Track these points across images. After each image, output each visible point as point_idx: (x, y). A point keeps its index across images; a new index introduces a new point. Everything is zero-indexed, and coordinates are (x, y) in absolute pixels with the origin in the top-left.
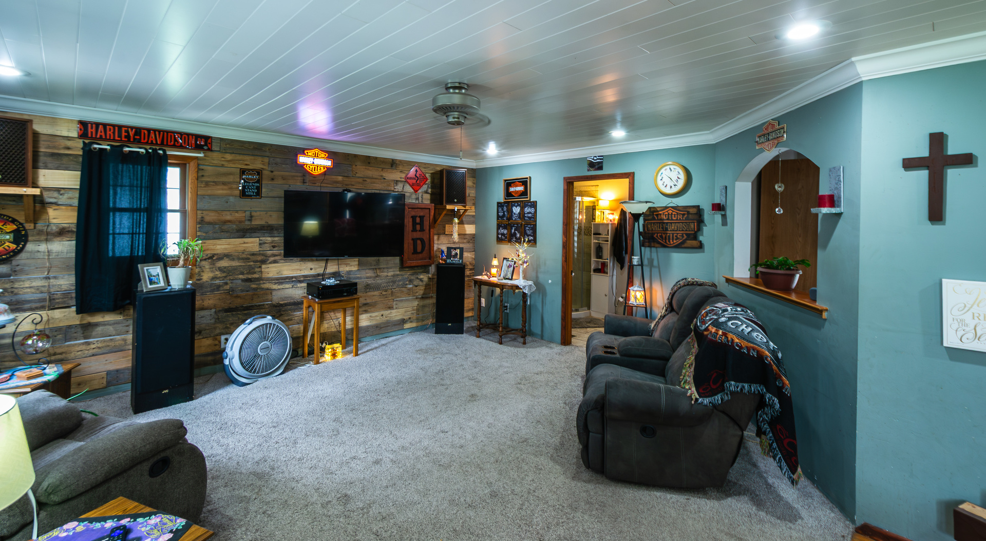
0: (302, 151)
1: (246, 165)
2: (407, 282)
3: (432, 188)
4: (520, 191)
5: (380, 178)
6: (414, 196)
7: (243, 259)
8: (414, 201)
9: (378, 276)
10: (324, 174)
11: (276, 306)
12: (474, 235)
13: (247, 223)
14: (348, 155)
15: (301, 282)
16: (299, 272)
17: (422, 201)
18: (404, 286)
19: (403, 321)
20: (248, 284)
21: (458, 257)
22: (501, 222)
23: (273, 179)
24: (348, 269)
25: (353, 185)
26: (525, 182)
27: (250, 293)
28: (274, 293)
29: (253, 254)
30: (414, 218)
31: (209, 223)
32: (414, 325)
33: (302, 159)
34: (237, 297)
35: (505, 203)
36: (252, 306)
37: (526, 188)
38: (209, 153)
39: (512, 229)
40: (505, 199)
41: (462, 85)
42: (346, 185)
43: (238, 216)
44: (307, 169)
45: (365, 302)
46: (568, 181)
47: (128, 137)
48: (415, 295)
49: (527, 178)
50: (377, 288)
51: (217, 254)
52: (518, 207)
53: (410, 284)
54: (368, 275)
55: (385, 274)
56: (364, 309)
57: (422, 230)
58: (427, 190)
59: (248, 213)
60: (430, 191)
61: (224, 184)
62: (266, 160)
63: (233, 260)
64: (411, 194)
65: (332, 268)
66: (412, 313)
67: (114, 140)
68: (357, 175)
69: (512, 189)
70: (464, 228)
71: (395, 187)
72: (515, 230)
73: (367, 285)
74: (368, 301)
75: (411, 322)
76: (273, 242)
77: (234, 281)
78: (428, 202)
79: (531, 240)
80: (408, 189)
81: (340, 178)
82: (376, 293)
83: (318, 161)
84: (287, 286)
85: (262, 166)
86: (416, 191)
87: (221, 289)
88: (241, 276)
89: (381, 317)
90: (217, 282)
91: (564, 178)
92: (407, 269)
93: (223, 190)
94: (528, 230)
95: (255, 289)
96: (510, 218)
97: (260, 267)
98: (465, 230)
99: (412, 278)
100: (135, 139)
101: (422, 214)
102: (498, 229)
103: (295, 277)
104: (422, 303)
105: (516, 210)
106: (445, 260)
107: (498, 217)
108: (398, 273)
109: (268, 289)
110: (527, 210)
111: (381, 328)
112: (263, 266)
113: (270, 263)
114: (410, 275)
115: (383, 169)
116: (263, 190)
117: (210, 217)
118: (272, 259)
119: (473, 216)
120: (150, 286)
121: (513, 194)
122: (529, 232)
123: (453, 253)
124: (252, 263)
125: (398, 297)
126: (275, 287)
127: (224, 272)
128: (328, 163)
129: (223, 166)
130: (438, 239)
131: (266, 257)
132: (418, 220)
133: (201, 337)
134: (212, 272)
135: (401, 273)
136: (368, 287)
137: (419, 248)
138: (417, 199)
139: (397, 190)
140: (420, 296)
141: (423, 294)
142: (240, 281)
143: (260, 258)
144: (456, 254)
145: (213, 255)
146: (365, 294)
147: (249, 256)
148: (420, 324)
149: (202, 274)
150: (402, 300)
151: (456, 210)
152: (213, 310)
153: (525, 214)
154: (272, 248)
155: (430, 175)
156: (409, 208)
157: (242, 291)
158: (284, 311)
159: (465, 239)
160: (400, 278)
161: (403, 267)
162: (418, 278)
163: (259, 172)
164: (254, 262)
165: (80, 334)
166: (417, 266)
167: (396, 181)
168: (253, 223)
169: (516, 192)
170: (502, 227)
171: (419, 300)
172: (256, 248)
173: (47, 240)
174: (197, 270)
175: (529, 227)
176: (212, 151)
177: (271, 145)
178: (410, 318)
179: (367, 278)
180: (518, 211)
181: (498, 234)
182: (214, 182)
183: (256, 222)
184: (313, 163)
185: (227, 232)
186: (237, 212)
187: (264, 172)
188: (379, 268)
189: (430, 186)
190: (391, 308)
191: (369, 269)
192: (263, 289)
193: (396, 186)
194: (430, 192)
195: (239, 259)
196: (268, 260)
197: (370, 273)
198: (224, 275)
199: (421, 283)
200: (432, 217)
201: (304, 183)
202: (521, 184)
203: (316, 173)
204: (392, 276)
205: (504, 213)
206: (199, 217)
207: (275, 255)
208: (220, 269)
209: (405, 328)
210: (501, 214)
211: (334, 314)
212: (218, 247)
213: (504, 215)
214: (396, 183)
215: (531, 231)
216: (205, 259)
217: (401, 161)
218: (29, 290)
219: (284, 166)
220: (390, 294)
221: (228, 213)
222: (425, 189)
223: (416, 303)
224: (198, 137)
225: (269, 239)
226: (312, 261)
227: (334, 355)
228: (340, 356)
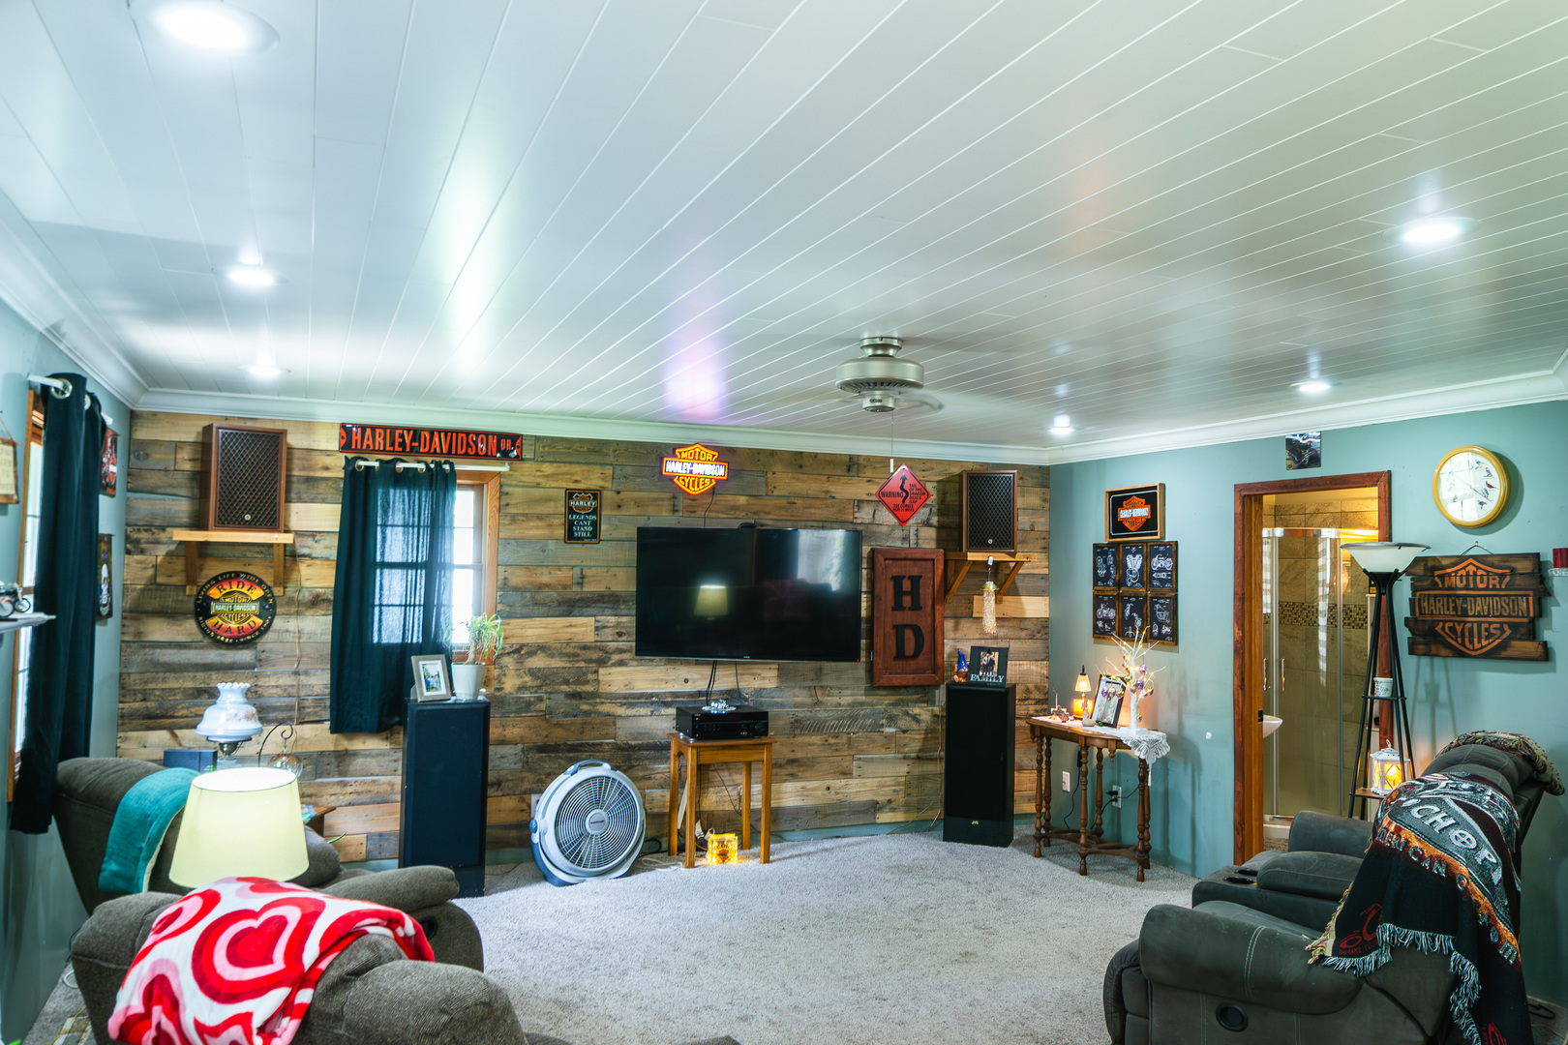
0: (671, 450)
1: (576, 481)
2: (884, 721)
3: (940, 513)
4: (1141, 517)
5: (823, 495)
6: (898, 533)
7: (567, 655)
8: (898, 544)
9: (818, 703)
10: (713, 491)
11: (622, 749)
12: (1047, 620)
13: (576, 589)
14: (759, 451)
15: (667, 705)
16: (663, 685)
17: (917, 543)
18: (876, 727)
19: (875, 807)
20: (575, 702)
21: (995, 669)
22: (1103, 591)
23: (619, 506)
24: (756, 684)
25: (768, 513)
26: (1150, 497)
27: (579, 719)
28: (620, 723)
29: (585, 648)
30: (897, 580)
31: (516, 589)
32: (900, 817)
33: (672, 467)
34: (557, 725)
35: (1110, 545)
36: (582, 745)
37: (1153, 511)
38: (517, 464)
39: (1125, 607)
40: (1111, 537)
42: (754, 513)
43: (563, 575)
44: (680, 483)
45: (792, 756)
46: (1244, 493)
47: (403, 444)
48: (901, 750)
49: (1155, 488)
50: (817, 727)
51: (527, 645)
52: (1138, 556)
53: (890, 726)
54: (798, 699)
55: (835, 699)
56: (790, 770)
57: (916, 606)
58: (929, 519)
59: (577, 571)
60: (934, 520)
61: (540, 517)
62: (609, 471)
63: (552, 656)
64: (893, 528)
65: (725, 679)
66: (895, 791)
67: (384, 451)
68: (776, 493)
69: (1124, 514)
70: (1021, 603)
71: (856, 515)
72: (1131, 612)
73: (796, 721)
74: (799, 755)
75: (893, 810)
76: (619, 624)
77: (552, 696)
78: (933, 545)
79: (1166, 635)
80: (886, 517)
81: (742, 500)
82: (816, 739)
83: (699, 469)
84: (643, 711)
85: (602, 483)
86: (903, 522)
87: (533, 708)
88: (564, 688)
89: (827, 792)
90: (526, 695)
91: (1236, 486)
92: (884, 693)
93: (537, 528)
94: (1160, 610)
95: (587, 713)
96: (1120, 583)
97: (596, 672)
98: (1023, 610)
99: (895, 711)
100: (412, 448)
101: (915, 572)
102: (1096, 607)
103: (657, 695)
104: (918, 769)
105: (1134, 563)
107: (1096, 579)
108: (863, 698)
109: (608, 715)
110: (1158, 562)
111: (826, 815)
112: (602, 671)
113: (614, 665)
114: (889, 704)
115: (829, 477)
116: (604, 527)
117: (518, 578)
118: (616, 657)
119: (1044, 577)
121: (1127, 525)
122: (1162, 616)
123: (985, 659)
124: (582, 664)
125: (863, 752)
126: (621, 711)
127: (538, 678)
128: (720, 471)
129: (538, 485)
130: (956, 628)
131: (607, 653)
132: (907, 585)
133: (499, 793)
134: (518, 676)
135: (870, 699)
136: (798, 726)
137: (910, 647)
138: (906, 538)
139: (859, 521)
140: (913, 755)
141: (920, 751)
142: (561, 697)
143: (595, 655)
144: (992, 662)
145: (522, 646)
146: (792, 740)
147: (578, 651)
148: (913, 816)
149: (504, 679)
150: (871, 760)
151: (990, 563)
152: (520, 746)
153: (1152, 572)
154: (616, 636)
155: (935, 484)
156: (885, 559)
157: (566, 715)
158: (637, 759)
159: (1022, 629)
160: (868, 710)
161: (873, 685)
162: (907, 714)
163: (596, 495)
164: (585, 661)
165: (333, 768)
166: (906, 687)
167: (859, 501)
168: (585, 589)
169: (1134, 520)
170: (1105, 602)
171: (910, 762)
172: (590, 637)
173: (298, 613)
174: (496, 672)
175: (1162, 604)
176: (522, 459)
177: (618, 443)
178: (890, 801)
179: (796, 705)
180: (1138, 566)
181: (1096, 619)
182: (524, 515)
183: (590, 588)
184: (691, 472)
185: (544, 604)
186: (559, 568)
187: (606, 493)
188: (822, 687)
189: (934, 510)
190: (846, 774)
191: (804, 688)
192: (599, 713)
193: (858, 511)
194: (936, 524)
195: (562, 655)
196: (610, 659)
197: (802, 697)
198: (537, 683)
199: (915, 726)
200: (938, 579)
201: (675, 511)
202: (1143, 501)
203: (693, 491)
204: (849, 705)
205: (1108, 569)
206: (501, 577)
207: (621, 651)
208: (532, 673)
209: (878, 821)
210: (1102, 572)
211: (730, 775)
212: (530, 632)
213: (1108, 573)
214: (858, 506)
215: (1166, 613)
216: (509, 653)
217: (868, 458)
218: (274, 691)
219: (639, 480)
220: (844, 744)
221: (545, 571)
222: (925, 518)
223: (903, 769)
224: (501, 436)
225: (612, 619)
226: (688, 663)
227: (723, 855)
228: (734, 859)
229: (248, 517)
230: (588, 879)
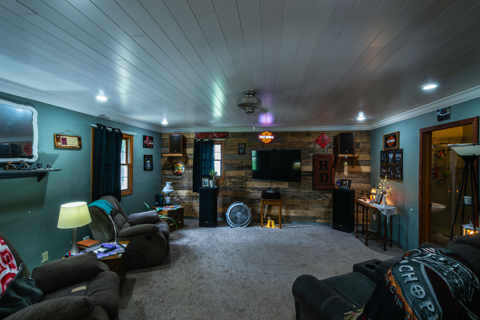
0: (260, 133)
1: (240, 141)
2: (318, 197)
3: (334, 145)
4: (393, 142)
5: (300, 142)
6: (322, 150)
7: (239, 179)
8: (322, 153)
9: (299, 192)
11: (252, 199)
12: (370, 173)
13: (241, 164)
14: (283, 132)
15: (261, 190)
16: (261, 186)
17: (327, 153)
18: (316, 198)
19: (315, 218)
20: (241, 189)
21: (347, 185)
22: (383, 164)
23: (250, 146)
24: (283, 187)
25: (285, 147)
26: (395, 136)
27: (242, 192)
28: (251, 194)
29: (243, 177)
30: (321, 162)
31: (228, 165)
32: (323, 221)
33: (261, 137)
34: (238, 193)
35: (385, 151)
36: (243, 198)
37: (396, 140)
38: (228, 139)
39: (388, 169)
40: (385, 149)
41: (250, 92)
42: (282, 147)
43: (238, 162)
44: (263, 141)
45: (292, 204)
46: (422, 132)
47: (206, 136)
48: (323, 205)
49: (396, 133)
50: (299, 198)
51: (231, 176)
52: (392, 154)
53: (320, 198)
54: (294, 191)
55: (304, 191)
56: (292, 207)
57: (326, 169)
58: (330, 146)
59: (241, 161)
60: (332, 146)
61: (233, 149)
62: (247, 139)
63: (236, 179)
64: (320, 149)
65: (274, 186)
66: (321, 214)
67: (201, 138)
68: (288, 141)
69: (388, 142)
70: (361, 168)
71: (309, 146)
72: (390, 170)
73: (293, 196)
74: (294, 204)
75: (321, 219)
76: (250, 172)
77: (237, 187)
79: (399, 177)
80: (318, 146)
81: (279, 144)
82: (299, 200)
83: (267, 137)
84: (256, 191)
85: (246, 142)
86: (323, 147)
87: (232, 189)
88: (239, 185)
89: (302, 213)
90: (231, 187)
91: (420, 129)
92: (318, 190)
93: (232, 152)
94: (398, 170)
95: (244, 191)
96: (387, 162)
97: (246, 182)
98: (361, 170)
99: (321, 195)
100: (207, 136)
101: (326, 160)
102: (381, 169)
103: (259, 188)
104: (327, 210)
105: (391, 156)
106: (339, 187)
107: (381, 161)
108: (312, 191)
109: (248, 192)
110: (398, 156)
111: (302, 219)
112: (247, 182)
113: (249, 181)
114: (319, 193)
115: (301, 137)
116: (246, 151)
117: (229, 162)
118: (250, 179)
119: (368, 161)
120: (204, 186)
121: (389, 145)
122: (398, 172)
123: (344, 183)
124: (243, 181)
125: (312, 204)
126: (251, 191)
127: (233, 183)
128: (272, 137)
129: (232, 143)
131: (248, 178)
132: (323, 163)
133: (226, 206)
134: (229, 183)
135: (313, 192)
136: (294, 197)
137: (324, 179)
138: (324, 151)
139: (310, 147)
140: (326, 206)
141: (329, 205)
142: (238, 187)
143: (245, 179)
144: (346, 184)
145: (230, 176)
146: (292, 200)
147: (241, 178)
148: (326, 221)
149: (226, 183)
150: (314, 206)
151: (346, 157)
152: (230, 197)
153: (395, 158)
154: (250, 175)
155: (332, 137)
156: (317, 157)
157: (239, 191)
158: (255, 202)
159: (361, 175)
160: (313, 194)
161: (314, 188)
162: (324, 196)
163: (245, 144)
164: (243, 180)
165: (195, 199)
166: (324, 189)
167: (310, 143)
168: (243, 165)
169: (390, 143)
170: (383, 168)
171: (325, 208)
172: (244, 175)
173: (188, 169)
174: (225, 182)
175: (398, 168)
176: (229, 138)
177: (249, 132)
178: (320, 217)
179: (293, 192)
180: (392, 157)
181: (381, 172)
182: (230, 149)
183: (244, 164)
184: (265, 138)
185: (234, 168)
186: (237, 160)
187: (247, 144)
188: (300, 188)
189: (332, 144)
190: (307, 209)
191: (295, 188)
192: (246, 191)
193: (310, 145)
194: (333, 147)
195: (238, 179)
196: (248, 180)
197: (295, 190)
198: (233, 184)
199: (327, 199)
200: (333, 162)
201: (262, 147)
202: (393, 137)
203: (266, 142)
204: (308, 193)
205: (384, 158)
206: (225, 162)
207: (251, 178)
208: (232, 182)
209: (316, 221)
210: (383, 159)
211: (277, 207)
212: (231, 174)
213: (384, 160)
214: (310, 144)
215: (399, 171)
216: (227, 178)
217: (313, 132)
218: (185, 184)
219: (254, 140)
220: (306, 202)
221: (234, 161)
222: (329, 146)
223: (323, 209)
224: (224, 133)
225: (249, 171)
226: (266, 181)
227: (271, 225)
228: (273, 227)
229: (175, 151)
230: (238, 227)
